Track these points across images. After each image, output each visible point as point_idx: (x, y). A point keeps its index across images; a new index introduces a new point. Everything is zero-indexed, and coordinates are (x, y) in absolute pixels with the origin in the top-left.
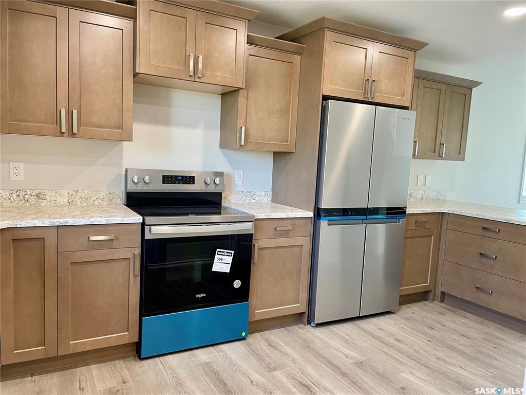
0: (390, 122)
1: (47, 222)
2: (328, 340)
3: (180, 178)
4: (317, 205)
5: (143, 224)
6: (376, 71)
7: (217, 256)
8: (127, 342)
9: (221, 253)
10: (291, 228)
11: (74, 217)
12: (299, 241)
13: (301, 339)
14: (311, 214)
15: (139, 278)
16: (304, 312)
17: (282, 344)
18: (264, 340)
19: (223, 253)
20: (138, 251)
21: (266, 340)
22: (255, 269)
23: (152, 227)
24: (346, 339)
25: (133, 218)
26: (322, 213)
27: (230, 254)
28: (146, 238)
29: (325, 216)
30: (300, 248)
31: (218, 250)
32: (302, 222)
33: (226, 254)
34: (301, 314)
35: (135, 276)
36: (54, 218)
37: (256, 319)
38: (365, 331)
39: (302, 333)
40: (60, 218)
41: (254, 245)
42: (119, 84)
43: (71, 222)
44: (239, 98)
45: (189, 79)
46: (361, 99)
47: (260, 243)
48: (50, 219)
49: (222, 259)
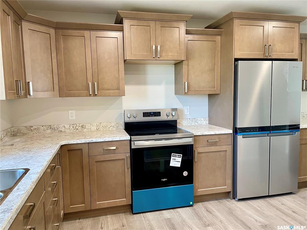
0: (284, 70)
1: (83, 141)
2: (246, 210)
3: (153, 113)
4: (235, 126)
5: (131, 140)
6: (271, 39)
7: (172, 158)
8: (126, 204)
9: (174, 156)
10: (218, 140)
11: (96, 138)
12: (224, 148)
13: (227, 208)
14: (231, 131)
15: (130, 169)
16: (231, 191)
17: (215, 210)
18: (204, 207)
19: (176, 156)
20: (128, 155)
21: (206, 208)
22: (196, 165)
23: (135, 142)
24: (258, 210)
25: (125, 137)
26: (238, 131)
27: (180, 157)
28: (132, 148)
29: (240, 133)
30: (225, 152)
31: (172, 154)
32: (225, 136)
33: (177, 156)
34: (229, 192)
35: (128, 168)
36: (87, 139)
37: (198, 194)
38: (272, 205)
39: (228, 204)
40: (89, 138)
41: (195, 151)
42: (117, 66)
43: (94, 140)
44: (183, 66)
45: (153, 59)
46: (262, 57)
47: (199, 149)
48: (85, 139)
49: (175, 159)
